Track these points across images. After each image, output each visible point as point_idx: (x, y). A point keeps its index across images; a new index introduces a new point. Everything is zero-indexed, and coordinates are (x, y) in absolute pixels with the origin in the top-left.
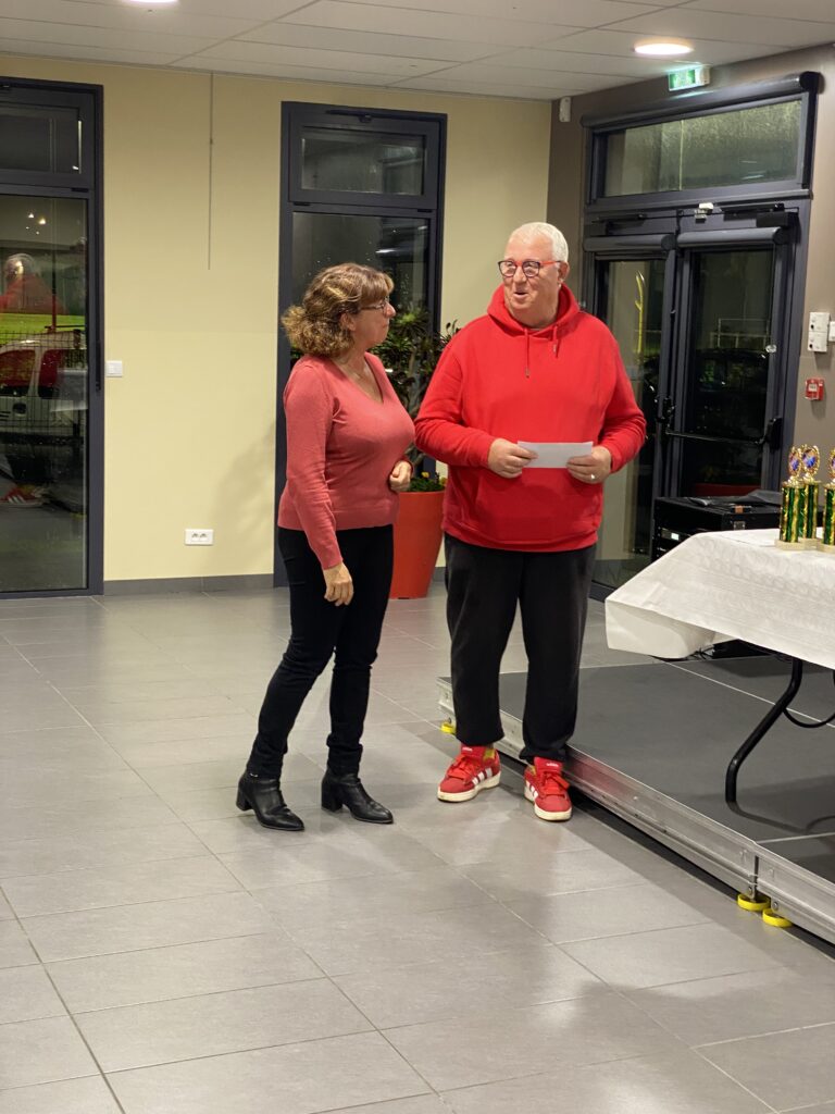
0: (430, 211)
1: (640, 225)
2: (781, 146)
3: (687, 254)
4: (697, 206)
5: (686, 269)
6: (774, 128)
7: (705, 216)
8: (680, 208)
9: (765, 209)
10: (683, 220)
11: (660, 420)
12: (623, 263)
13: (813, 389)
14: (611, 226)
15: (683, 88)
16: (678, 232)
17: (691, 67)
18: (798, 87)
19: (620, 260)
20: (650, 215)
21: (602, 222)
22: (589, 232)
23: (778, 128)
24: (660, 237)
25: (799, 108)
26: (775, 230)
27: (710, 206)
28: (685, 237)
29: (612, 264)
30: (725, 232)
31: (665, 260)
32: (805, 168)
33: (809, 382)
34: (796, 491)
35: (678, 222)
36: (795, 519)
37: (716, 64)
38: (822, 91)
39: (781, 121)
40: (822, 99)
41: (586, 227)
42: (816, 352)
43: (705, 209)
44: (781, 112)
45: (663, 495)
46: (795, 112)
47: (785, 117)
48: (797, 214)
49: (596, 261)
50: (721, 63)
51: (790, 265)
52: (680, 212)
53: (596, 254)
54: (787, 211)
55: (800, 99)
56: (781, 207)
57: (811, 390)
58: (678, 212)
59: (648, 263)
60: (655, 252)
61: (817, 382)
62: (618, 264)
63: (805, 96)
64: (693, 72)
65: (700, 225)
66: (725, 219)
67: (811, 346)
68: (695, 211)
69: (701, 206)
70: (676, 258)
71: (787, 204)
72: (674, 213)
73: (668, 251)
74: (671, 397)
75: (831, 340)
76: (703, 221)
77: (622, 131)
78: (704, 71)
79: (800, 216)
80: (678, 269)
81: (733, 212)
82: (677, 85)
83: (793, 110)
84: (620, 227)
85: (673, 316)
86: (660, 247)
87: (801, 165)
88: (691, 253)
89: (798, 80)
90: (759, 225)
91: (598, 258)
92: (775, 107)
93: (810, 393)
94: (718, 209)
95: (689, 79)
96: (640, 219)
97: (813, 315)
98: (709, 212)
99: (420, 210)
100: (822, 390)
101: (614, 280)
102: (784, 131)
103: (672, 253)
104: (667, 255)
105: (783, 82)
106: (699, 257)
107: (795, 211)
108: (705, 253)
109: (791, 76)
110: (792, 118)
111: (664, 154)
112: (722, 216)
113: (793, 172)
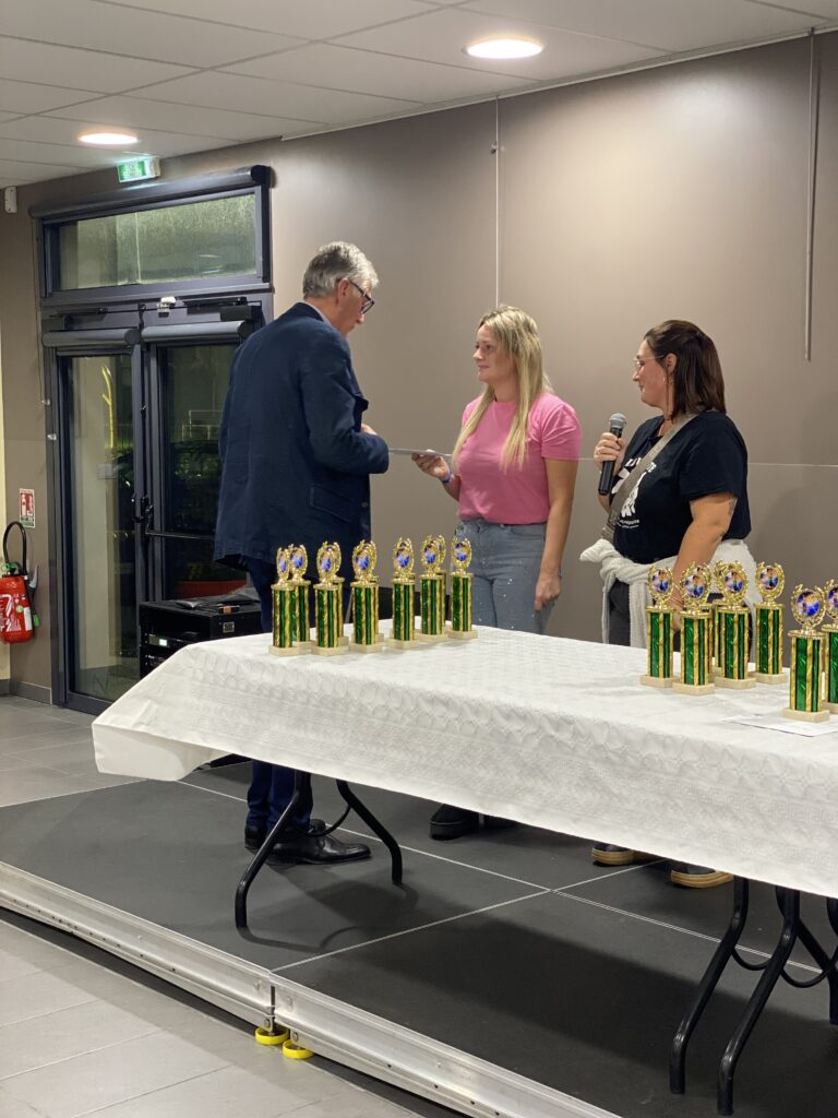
1: (102, 319)
2: (237, 241)
3: (153, 348)
4: (158, 300)
5: (153, 363)
6: (229, 221)
7: (166, 310)
8: (141, 302)
9: (228, 303)
10: (145, 314)
11: (138, 520)
12: (87, 358)
14: (70, 321)
15: (133, 179)
16: (142, 326)
17: (141, 159)
18: (249, 180)
19: (83, 356)
20: (110, 309)
21: (61, 316)
22: (48, 326)
23: (234, 221)
24: (124, 331)
25: (253, 201)
26: (239, 323)
27: (172, 300)
28: (149, 331)
29: (75, 359)
30: (189, 326)
31: (130, 355)
32: (264, 262)
34: (287, 594)
35: (141, 316)
36: (288, 623)
37: (166, 156)
38: (274, 185)
39: (235, 214)
40: (274, 193)
41: (42, 321)
43: (167, 304)
44: (235, 205)
45: (147, 600)
46: (249, 206)
47: (239, 210)
48: (260, 308)
49: (57, 356)
50: (171, 155)
52: (142, 306)
53: (56, 349)
54: (250, 304)
55: (252, 193)
56: (244, 301)
58: (139, 307)
59: (114, 358)
60: (124, 347)
62: (81, 360)
63: (258, 189)
64: (142, 164)
65: (166, 319)
66: (189, 313)
68: (158, 305)
69: (163, 300)
70: (142, 352)
71: (249, 297)
72: (135, 307)
73: (133, 346)
74: (149, 496)
76: (166, 315)
77: (74, 223)
78: (153, 162)
79: (263, 308)
80: (145, 364)
81: (197, 305)
82: (127, 177)
83: (247, 204)
84: (80, 322)
85: (143, 412)
86: (123, 342)
87: (259, 259)
88: (157, 348)
89: (249, 173)
90: (224, 319)
91: (59, 353)
92: (229, 200)
94: (181, 303)
95: (138, 171)
96: (100, 313)
98: (172, 306)
101: (78, 376)
102: (240, 224)
103: (137, 348)
104: (132, 349)
105: (234, 175)
106: (166, 351)
107: (258, 304)
108: (172, 347)
109: (242, 169)
110: (247, 212)
111: (119, 247)
112: (185, 310)
113: (252, 265)
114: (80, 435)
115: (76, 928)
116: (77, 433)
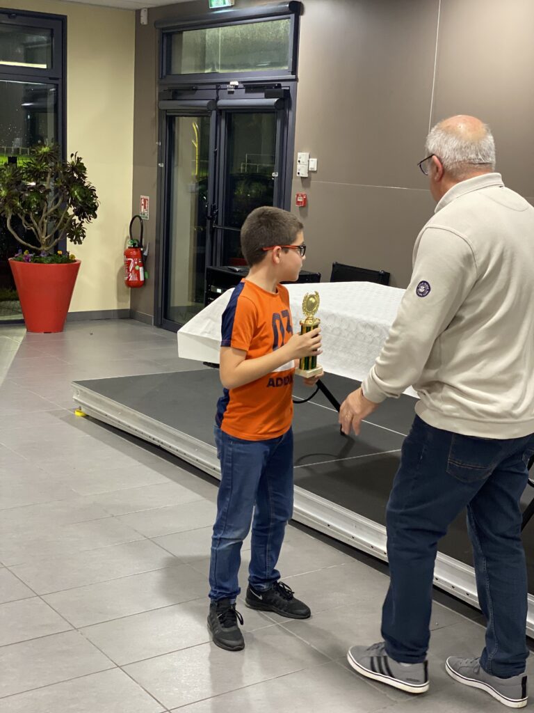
0: (57, 79)
1: (194, 94)
2: (277, 47)
3: (223, 113)
4: (228, 83)
5: (223, 123)
6: (274, 35)
7: (232, 90)
8: (218, 84)
9: (270, 87)
10: (220, 91)
11: (209, 218)
12: (184, 118)
13: (300, 200)
14: (175, 94)
15: (218, 7)
16: (217, 99)
18: (288, 10)
19: (182, 116)
20: (199, 87)
21: (170, 91)
22: (162, 97)
23: (276, 36)
24: (206, 102)
25: (289, 23)
26: (276, 100)
27: (236, 83)
28: (221, 102)
29: (177, 118)
30: (245, 100)
31: (210, 117)
32: (293, 62)
33: (298, 196)
35: (217, 93)
38: (302, 14)
39: (278, 31)
40: (302, 19)
41: (160, 94)
42: (302, 178)
43: (234, 86)
44: (279, 25)
45: (212, 265)
47: (280, 29)
48: (289, 90)
49: (167, 116)
51: (285, 123)
52: (219, 86)
53: (166, 110)
54: (283, 88)
55: (289, 18)
56: (279, 86)
57: (299, 200)
58: (217, 87)
59: (200, 118)
60: (205, 111)
61: (302, 196)
62: (181, 118)
63: (292, 16)
65: (231, 95)
66: (246, 92)
67: (299, 173)
68: (228, 86)
69: (231, 83)
70: (217, 116)
71: (283, 84)
72: (214, 87)
73: (212, 111)
74: (216, 204)
75: (310, 169)
76: (232, 92)
77: (181, 33)
79: (291, 92)
80: (218, 123)
81: (251, 87)
82: (214, 5)
83: (285, 25)
84: (181, 95)
85: (215, 152)
86: (206, 108)
87: (291, 60)
88: (226, 113)
89: (288, 5)
90: (266, 97)
91: (168, 114)
92: (275, 22)
93: (299, 202)
94: (241, 86)
95: (221, 2)
96: (193, 90)
97: (299, 154)
98: (236, 87)
99: (50, 79)
100: (305, 200)
101: (178, 129)
102: (281, 37)
103: (214, 113)
104: (211, 113)
105: (279, 6)
106: (231, 114)
107: (288, 88)
108: (234, 113)
109: (284, 3)
110: (285, 30)
111: (207, 49)
112: (244, 90)
113: (285, 63)
114: (177, 165)
115: (162, 443)
116: (176, 163)
